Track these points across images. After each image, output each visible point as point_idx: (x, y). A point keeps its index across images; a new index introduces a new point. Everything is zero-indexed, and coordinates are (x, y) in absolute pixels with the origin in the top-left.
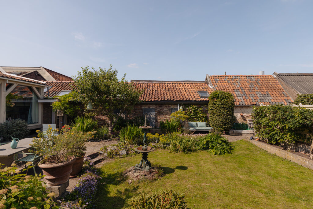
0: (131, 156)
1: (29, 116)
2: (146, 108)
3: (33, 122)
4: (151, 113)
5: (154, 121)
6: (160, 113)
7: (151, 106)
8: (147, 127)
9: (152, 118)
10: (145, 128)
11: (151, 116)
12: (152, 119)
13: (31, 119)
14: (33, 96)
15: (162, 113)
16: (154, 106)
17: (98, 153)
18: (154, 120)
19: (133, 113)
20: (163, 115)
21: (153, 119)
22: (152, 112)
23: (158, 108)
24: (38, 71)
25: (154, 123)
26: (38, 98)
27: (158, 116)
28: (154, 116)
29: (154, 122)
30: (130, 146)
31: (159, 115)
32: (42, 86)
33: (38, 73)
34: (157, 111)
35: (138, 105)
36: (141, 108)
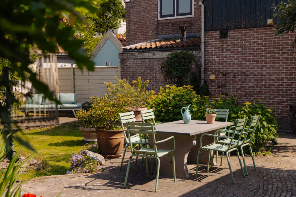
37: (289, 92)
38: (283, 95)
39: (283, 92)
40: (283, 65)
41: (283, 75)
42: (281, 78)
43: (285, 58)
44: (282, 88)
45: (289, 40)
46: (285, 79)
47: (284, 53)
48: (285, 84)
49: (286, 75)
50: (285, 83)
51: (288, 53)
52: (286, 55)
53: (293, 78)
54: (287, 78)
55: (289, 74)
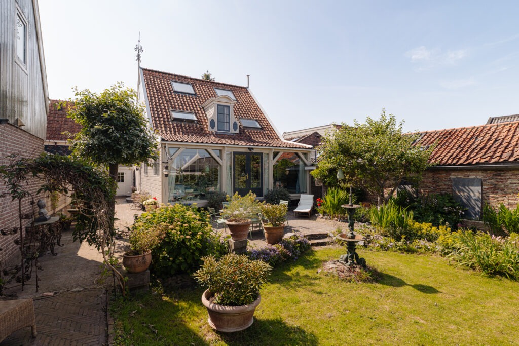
0: (371, 250)
1: (297, 185)
2: (460, 178)
3: (301, 191)
4: (470, 187)
5: (480, 206)
6: (495, 189)
7: (471, 173)
8: (352, 206)
9: (474, 198)
10: (350, 207)
11: (472, 194)
12: (473, 201)
13: (299, 189)
14: (301, 163)
15: (503, 190)
16: (480, 173)
17: (327, 234)
18: (480, 204)
19: (432, 187)
20: (506, 194)
21: (475, 200)
22: (472, 186)
23: (490, 179)
24: (317, 131)
25: (477, 209)
26: (305, 165)
27: (491, 195)
28: (477, 194)
29: (478, 206)
30: (376, 236)
31: (493, 193)
32: (309, 151)
33: (318, 134)
34: (487, 185)
35: (441, 172)
36: (449, 178)
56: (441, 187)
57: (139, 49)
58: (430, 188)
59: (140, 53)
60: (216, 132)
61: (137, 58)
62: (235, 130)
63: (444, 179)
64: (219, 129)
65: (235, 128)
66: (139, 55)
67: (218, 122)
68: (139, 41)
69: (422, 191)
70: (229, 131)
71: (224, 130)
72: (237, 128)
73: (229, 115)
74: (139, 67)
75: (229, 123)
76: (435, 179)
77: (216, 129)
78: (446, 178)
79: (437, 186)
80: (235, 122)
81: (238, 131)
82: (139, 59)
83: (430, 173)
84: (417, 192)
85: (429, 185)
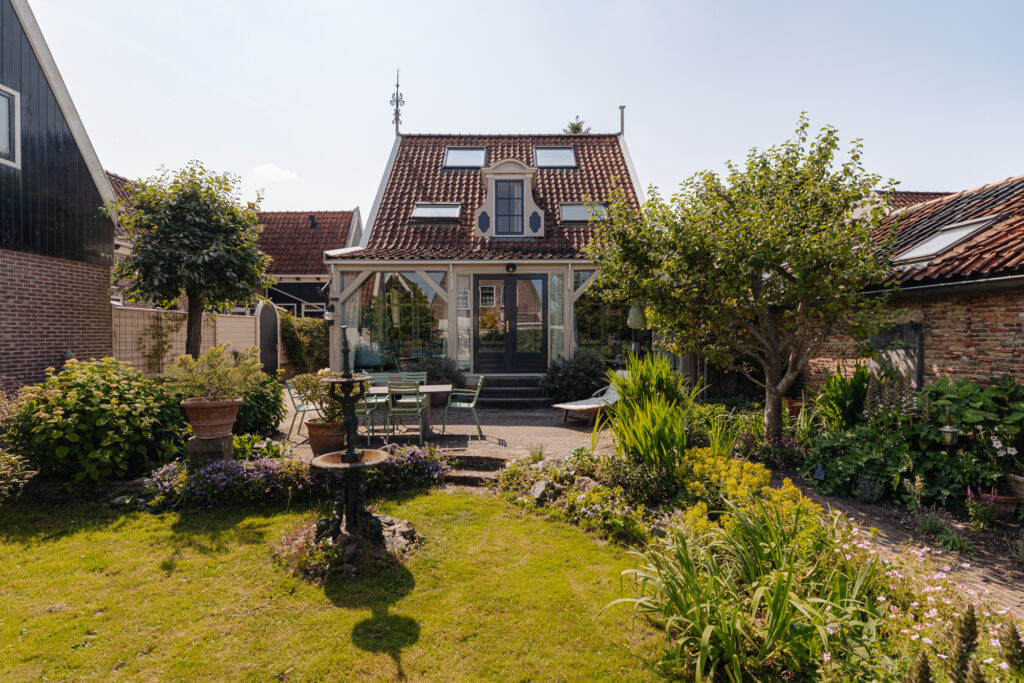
19: (965, 354)
35: (991, 301)
36: (1015, 321)
37: (19, 365)
38: (10, 371)
39: (10, 367)
40: (7, 319)
41: (8, 336)
42: (5, 341)
43: (11, 306)
44: (7, 358)
45: (15, 276)
46: (11, 343)
47: (8, 297)
48: (11, 352)
49: (13, 336)
50: (12, 349)
51: (14, 297)
52: (11, 301)
53: (23, 341)
54: (15, 341)
55: (17, 334)
56: (992, 355)
57: (397, 101)
58: (958, 357)
59: (400, 107)
60: (492, 238)
61: (394, 118)
62: (535, 230)
63: (1001, 326)
64: (499, 230)
65: (535, 227)
66: (397, 113)
67: (497, 216)
68: (398, 86)
69: (935, 369)
70: (522, 233)
71: (510, 233)
72: (539, 226)
73: (522, 199)
74: (398, 134)
75: (522, 216)
76: (973, 327)
77: (491, 232)
78: (1009, 321)
79: (981, 352)
80: (535, 214)
81: (541, 232)
82: (397, 119)
83: (958, 307)
84: (921, 372)
85: (957, 349)
